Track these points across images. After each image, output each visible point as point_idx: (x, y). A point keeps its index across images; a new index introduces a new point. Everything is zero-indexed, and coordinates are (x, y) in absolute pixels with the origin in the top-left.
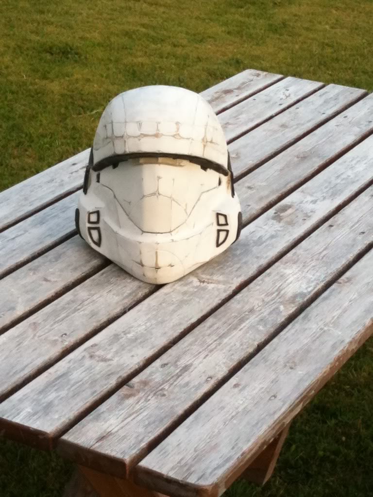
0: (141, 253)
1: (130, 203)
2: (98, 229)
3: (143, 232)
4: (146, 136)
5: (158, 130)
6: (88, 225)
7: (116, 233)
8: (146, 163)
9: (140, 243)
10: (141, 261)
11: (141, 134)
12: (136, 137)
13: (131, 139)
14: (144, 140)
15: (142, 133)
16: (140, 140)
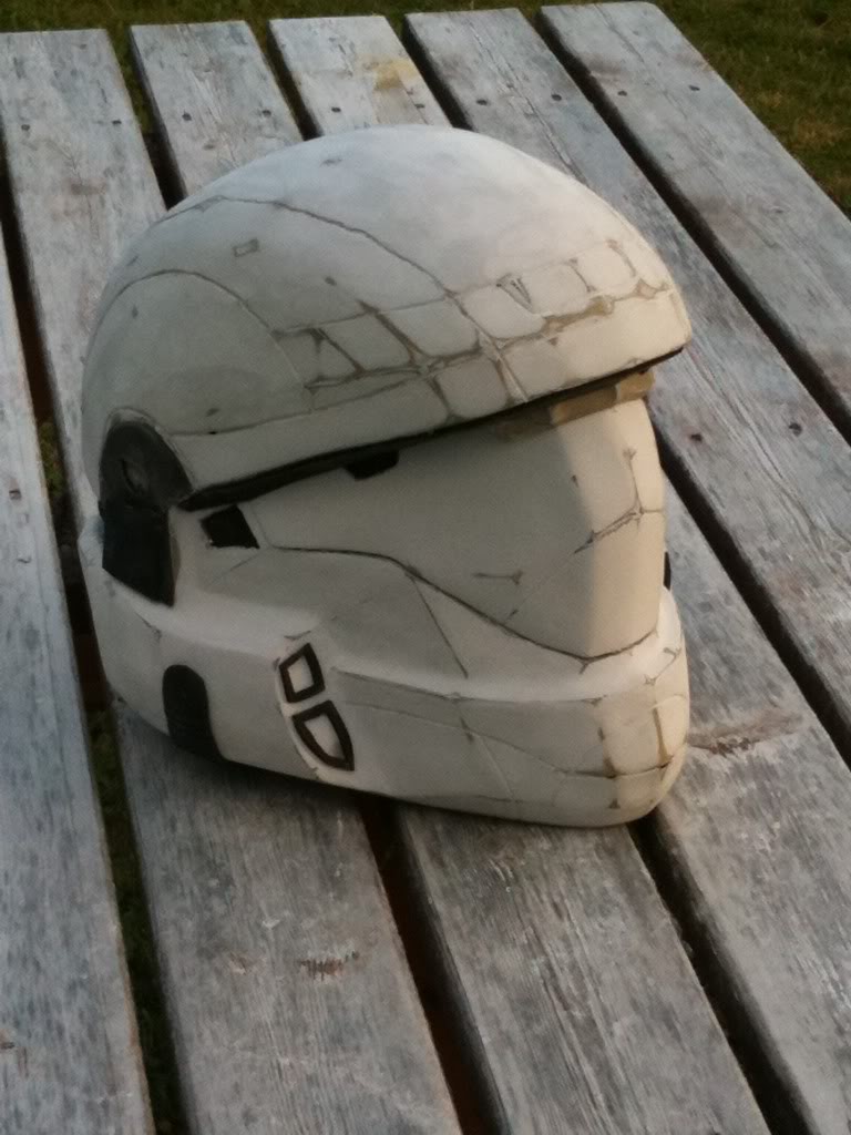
0: (602, 735)
1: (516, 578)
2: (328, 710)
3: (586, 660)
4: (566, 320)
5: (590, 289)
6: (289, 710)
7: (458, 700)
8: (572, 418)
9: (596, 702)
10: (608, 762)
11: (549, 320)
12: (537, 336)
13: (516, 350)
14: (568, 336)
15: (549, 313)
16: (553, 342)
